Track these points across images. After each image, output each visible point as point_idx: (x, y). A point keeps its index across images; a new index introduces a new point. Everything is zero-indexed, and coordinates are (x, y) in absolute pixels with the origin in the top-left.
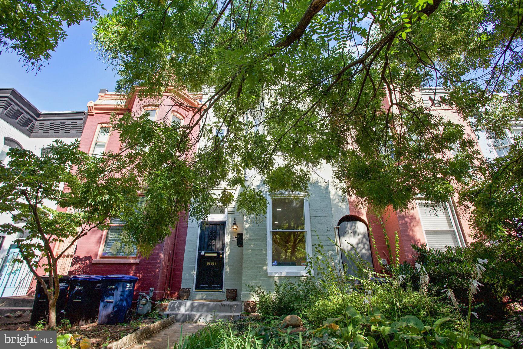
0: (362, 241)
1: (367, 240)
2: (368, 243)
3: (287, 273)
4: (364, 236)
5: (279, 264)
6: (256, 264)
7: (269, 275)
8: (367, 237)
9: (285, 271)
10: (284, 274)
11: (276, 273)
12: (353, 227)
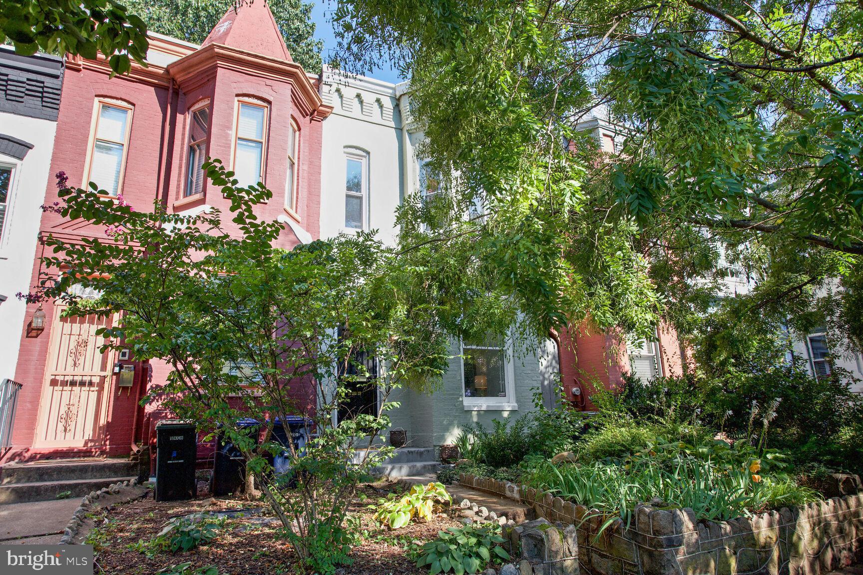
0: (551, 363)
1: (556, 362)
2: (558, 367)
3: (488, 406)
4: (554, 357)
5: (473, 395)
6: (450, 395)
7: (466, 409)
8: (557, 359)
9: (483, 403)
10: (484, 408)
11: (474, 406)
12: (542, 345)
